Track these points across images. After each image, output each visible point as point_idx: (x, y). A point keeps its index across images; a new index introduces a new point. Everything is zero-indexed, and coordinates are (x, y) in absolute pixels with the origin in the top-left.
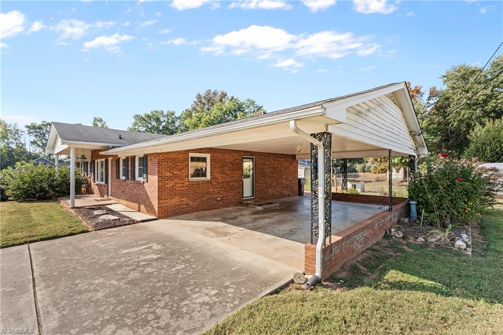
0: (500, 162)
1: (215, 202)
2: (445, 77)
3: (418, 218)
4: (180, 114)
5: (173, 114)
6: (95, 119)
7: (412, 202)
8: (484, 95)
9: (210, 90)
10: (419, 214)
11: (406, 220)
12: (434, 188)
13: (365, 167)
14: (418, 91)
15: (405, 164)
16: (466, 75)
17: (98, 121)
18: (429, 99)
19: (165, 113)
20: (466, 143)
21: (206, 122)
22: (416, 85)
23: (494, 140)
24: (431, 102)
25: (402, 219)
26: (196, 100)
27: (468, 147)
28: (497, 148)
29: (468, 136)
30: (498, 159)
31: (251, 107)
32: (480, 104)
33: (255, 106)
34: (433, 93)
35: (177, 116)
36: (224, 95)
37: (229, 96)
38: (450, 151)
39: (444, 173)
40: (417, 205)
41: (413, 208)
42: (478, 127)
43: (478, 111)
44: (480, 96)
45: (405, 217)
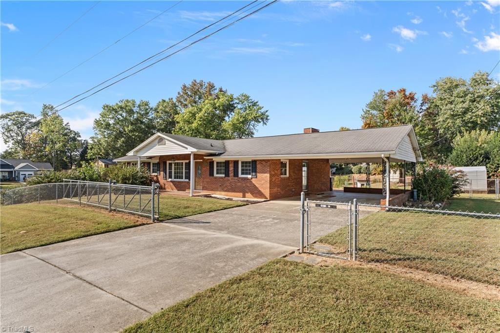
0: (472, 166)
1: (291, 192)
2: (434, 86)
3: (418, 199)
4: (156, 105)
5: (147, 105)
6: (45, 107)
7: (414, 190)
8: (463, 108)
9: (195, 81)
10: (418, 196)
11: (412, 200)
12: (426, 181)
13: (361, 169)
14: (412, 98)
15: (401, 165)
16: (451, 87)
17: (49, 108)
18: (422, 105)
19: (138, 103)
20: (450, 149)
21: (201, 118)
22: (410, 92)
23: (469, 148)
24: (424, 108)
25: (410, 199)
26: (180, 90)
27: (451, 153)
28: (471, 155)
29: (452, 144)
30: (471, 164)
31: (245, 102)
32: (459, 115)
33: (250, 101)
34: (425, 99)
35: (151, 107)
36: (211, 87)
37: (217, 87)
38: (439, 155)
39: (431, 173)
40: (417, 192)
41: (415, 193)
42: (458, 138)
43: (458, 122)
44: (459, 108)
45: (411, 198)
